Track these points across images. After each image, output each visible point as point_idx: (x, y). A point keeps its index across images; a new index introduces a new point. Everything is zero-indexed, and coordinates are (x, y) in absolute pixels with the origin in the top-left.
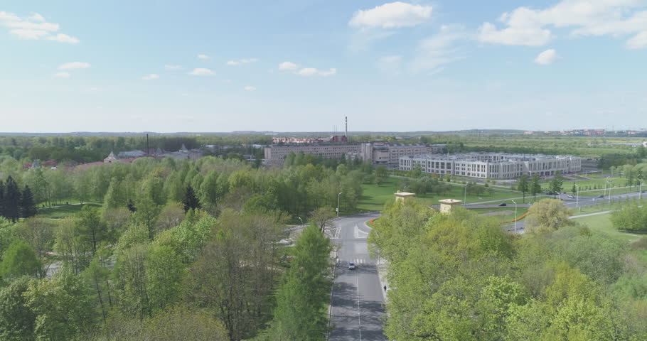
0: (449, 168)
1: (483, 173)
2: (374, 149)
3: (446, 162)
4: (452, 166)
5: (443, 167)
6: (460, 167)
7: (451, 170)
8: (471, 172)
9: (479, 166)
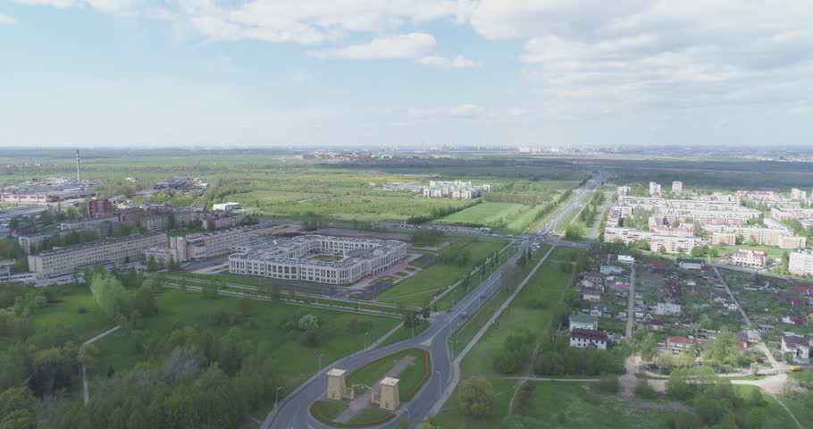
0: (294, 272)
1: (334, 279)
2: (188, 243)
3: (290, 266)
4: (297, 270)
5: (287, 272)
6: (307, 271)
7: (297, 274)
8: (320, 277)
9: (328, 272)
